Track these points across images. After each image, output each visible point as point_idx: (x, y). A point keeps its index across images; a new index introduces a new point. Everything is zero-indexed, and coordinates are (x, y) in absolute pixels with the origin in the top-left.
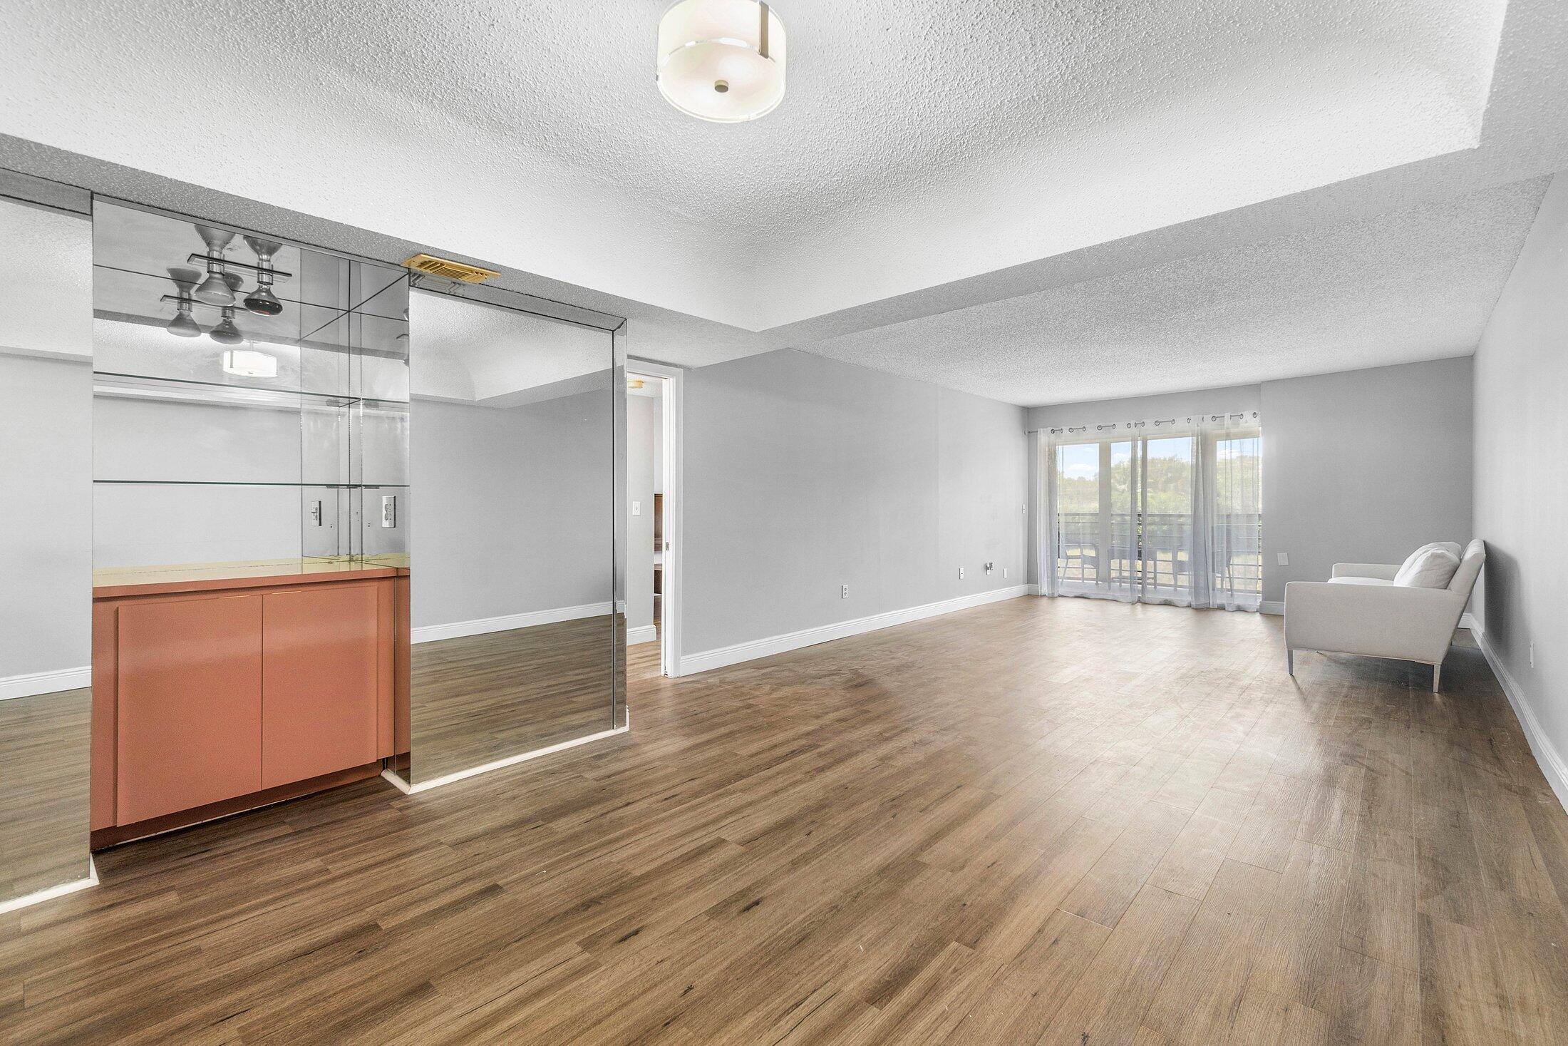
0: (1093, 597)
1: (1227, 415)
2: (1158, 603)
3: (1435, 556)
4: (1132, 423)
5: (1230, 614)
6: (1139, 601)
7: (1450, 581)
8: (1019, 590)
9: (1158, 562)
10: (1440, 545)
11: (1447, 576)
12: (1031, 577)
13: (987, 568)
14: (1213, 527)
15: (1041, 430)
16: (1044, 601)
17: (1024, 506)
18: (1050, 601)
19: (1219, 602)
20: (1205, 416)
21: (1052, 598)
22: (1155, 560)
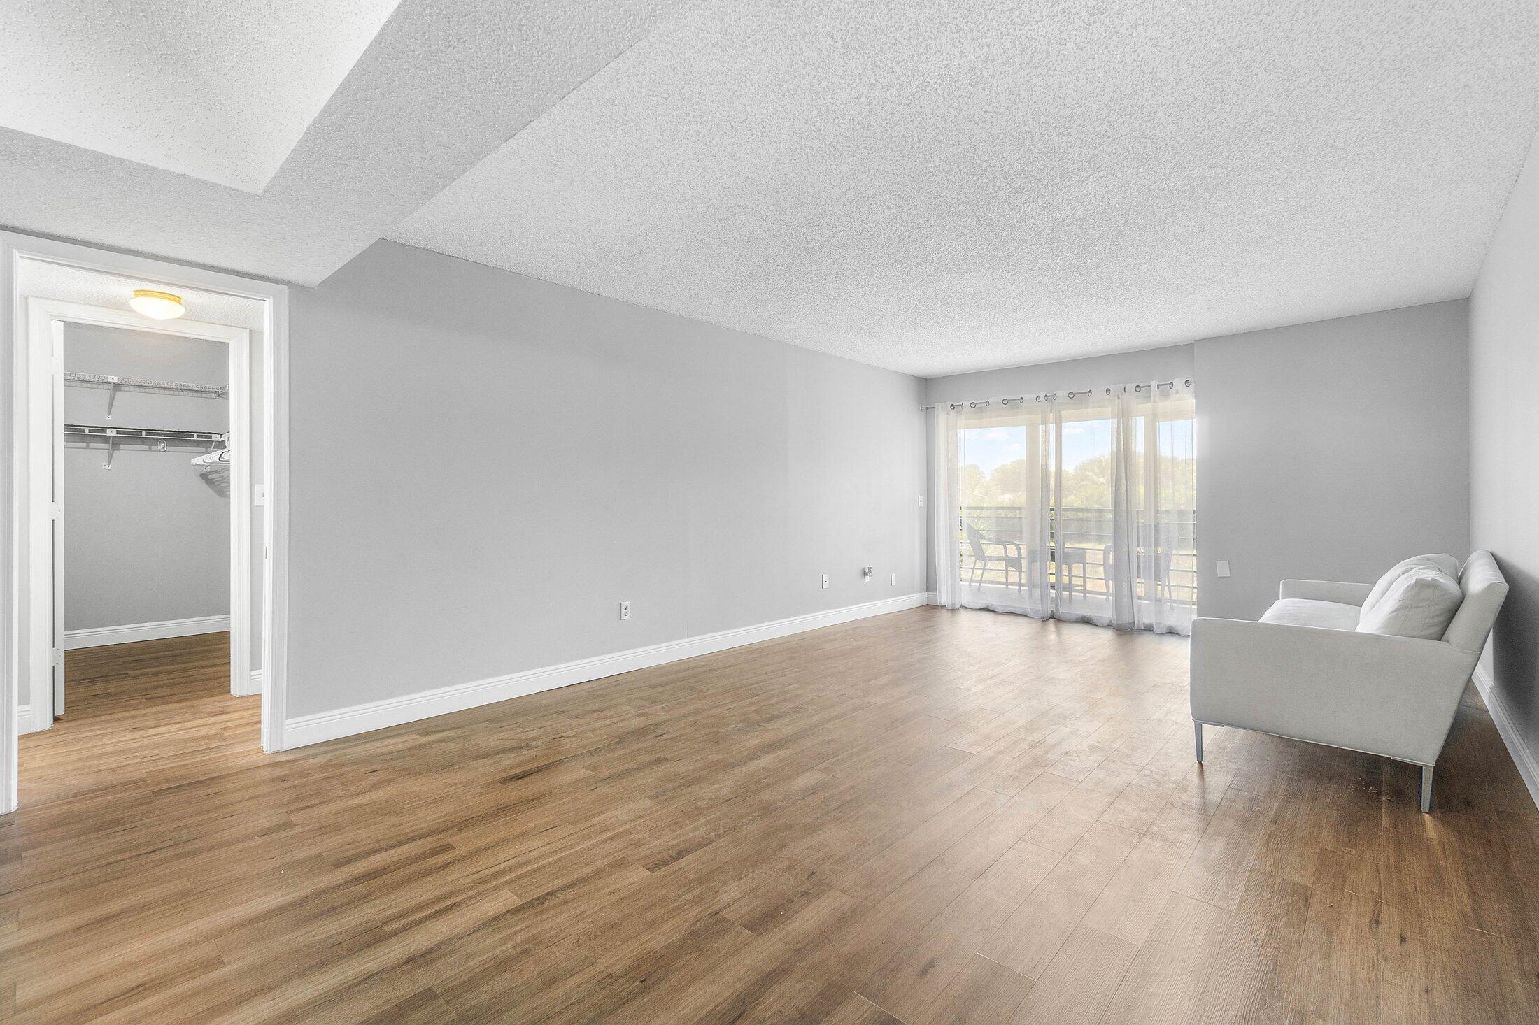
0: (999, 609)
1: (1154, 384)
2: (1073, 619)
3: (1422, 585)
4: (1042, 395)
5: (1157, 637)
6: (1052, 617)
7: (1447, 627)
8: (916, 599)
9: (1087, 565)
10: (1428, 559)
11: (1441, 619)
12: (930, 584)
13: (865, 574)
14: (1138, 527)
15: (938, 405)
16: (945, 615)
17: (921, 498)
18: (950, 614)
19: (1146, 621)
20: (1127, 386)
21: (953, 610)
22: (1084, 563)
